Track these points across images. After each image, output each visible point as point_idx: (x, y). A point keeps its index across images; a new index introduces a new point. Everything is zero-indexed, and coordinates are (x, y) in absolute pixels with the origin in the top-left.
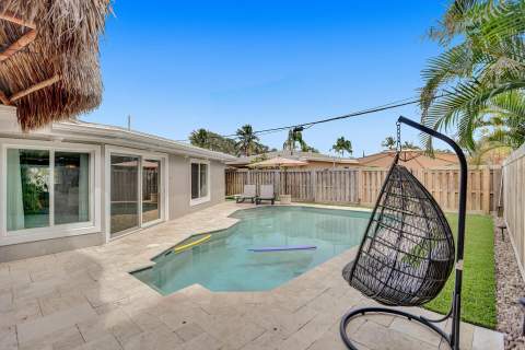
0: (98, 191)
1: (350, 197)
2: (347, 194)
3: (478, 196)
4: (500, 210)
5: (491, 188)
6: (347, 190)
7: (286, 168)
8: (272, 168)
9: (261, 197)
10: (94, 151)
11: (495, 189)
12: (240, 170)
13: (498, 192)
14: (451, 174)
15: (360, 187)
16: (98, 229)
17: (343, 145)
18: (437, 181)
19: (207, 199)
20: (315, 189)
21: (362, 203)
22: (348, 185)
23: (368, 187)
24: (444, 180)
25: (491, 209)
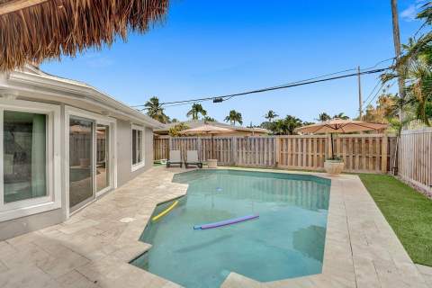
0: (57, 159)
1: (268, 161)
2: (266, 159)
3: (378, 159)
4: (396, 169)
5: (389, 153)
6: (266, 155)
7: (213, 135)
8: (190, 135)
9: (188, 162)
10: (53, 113)
11: (392, 153)
12: (162, 137)
13: (393, 156)
14: (356, 141)
15: (277, 152)
16: (58, 204)
17: (235, 116)
18: (344, 147)
19: (142, 164)
20: (236, 154)
21: (279, 166)
22: (266, 151)
23: (284, 152)
24: (350, 146)
25: (388, 170)
